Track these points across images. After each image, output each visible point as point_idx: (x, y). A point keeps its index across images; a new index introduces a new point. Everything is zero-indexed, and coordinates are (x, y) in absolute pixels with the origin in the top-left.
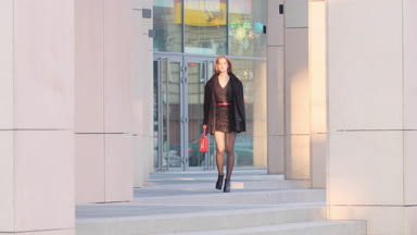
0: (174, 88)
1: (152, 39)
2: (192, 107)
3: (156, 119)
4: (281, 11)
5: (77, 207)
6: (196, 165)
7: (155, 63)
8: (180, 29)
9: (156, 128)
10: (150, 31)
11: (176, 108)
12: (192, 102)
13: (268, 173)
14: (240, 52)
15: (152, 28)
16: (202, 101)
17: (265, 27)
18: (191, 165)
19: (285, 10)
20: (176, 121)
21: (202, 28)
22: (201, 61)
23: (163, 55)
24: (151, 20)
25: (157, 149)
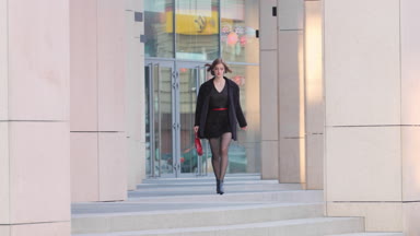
0: (166, 98)
1: (143, 44)
2: (183, 116)
3: (148, 131)
4: (275, 13)
5: (72, 205)
6: (188, 171)
7: (147, 69)
8: (171, 38)
9: (148, 139)
10: (142, 36)
11: (168, 117)
12: (183, 111)
13: (262, 179)
14: (233, 58)
15: (143, 33)
16: (194, 110)
17: (257, 32)
18: (183, 171)
19: (278, 12)
20: (168, 131)
21: (194, 36)
22: (193, 66)
23: (154, 61)
24: (143, 23)
25: (149, 159)
